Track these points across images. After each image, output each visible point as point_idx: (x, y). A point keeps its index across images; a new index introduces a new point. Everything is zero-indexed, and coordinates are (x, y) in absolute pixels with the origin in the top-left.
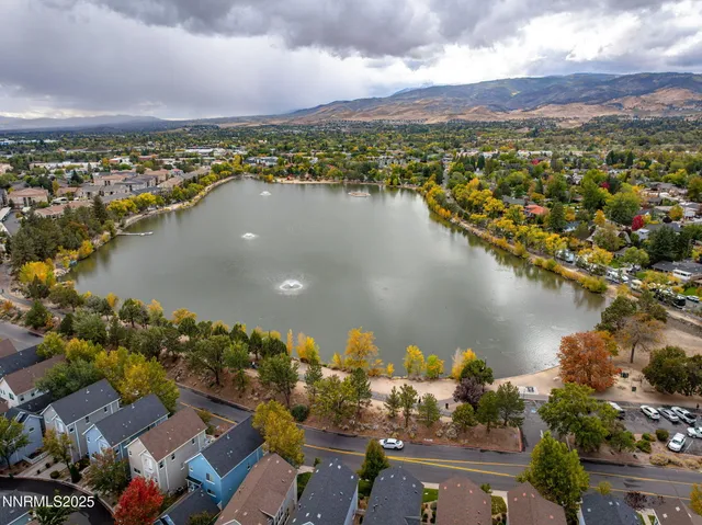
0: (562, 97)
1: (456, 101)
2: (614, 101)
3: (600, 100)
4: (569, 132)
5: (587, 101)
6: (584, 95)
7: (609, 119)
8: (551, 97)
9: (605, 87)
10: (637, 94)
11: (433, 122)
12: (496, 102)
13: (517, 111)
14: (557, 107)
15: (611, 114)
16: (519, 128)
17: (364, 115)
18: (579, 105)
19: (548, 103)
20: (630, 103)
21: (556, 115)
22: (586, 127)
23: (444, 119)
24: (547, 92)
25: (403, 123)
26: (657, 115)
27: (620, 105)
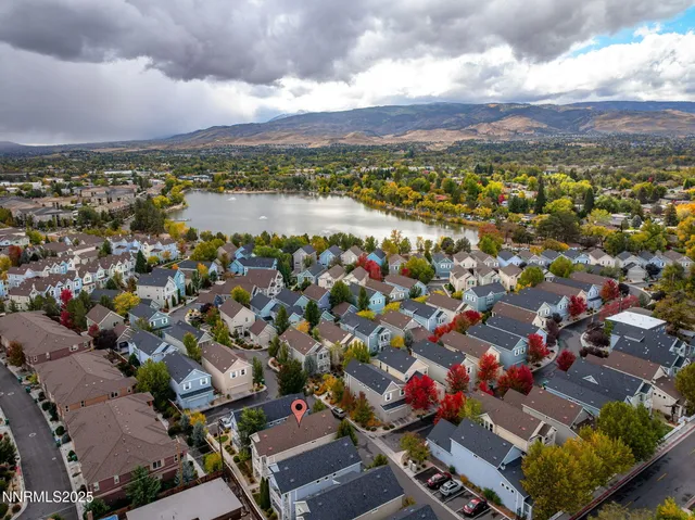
0: (427, 123)
1: (334, 127)
2: (471, 127)
3: (460, 126)
4: (439, 154)
5: (447, 127)
6: (445, 122)
7: (469, 143)
8: (416, 124)
9: (461, 115)
10: (489, 121)
11: (317, 146)
12: (369, 128)
13: (389, 136)
14: (424, 133)
15: (470, 138)
16: (396, 150)
17: (246, 140)
18: (442, 130)
19: (416, 128)
20: (484, 129)
21: (424, 140)
22: (451, 149)
23: (325, 143)
24: (413, 119)
25: (288, 147)
26: (507, 140)
27: (475, 131)
